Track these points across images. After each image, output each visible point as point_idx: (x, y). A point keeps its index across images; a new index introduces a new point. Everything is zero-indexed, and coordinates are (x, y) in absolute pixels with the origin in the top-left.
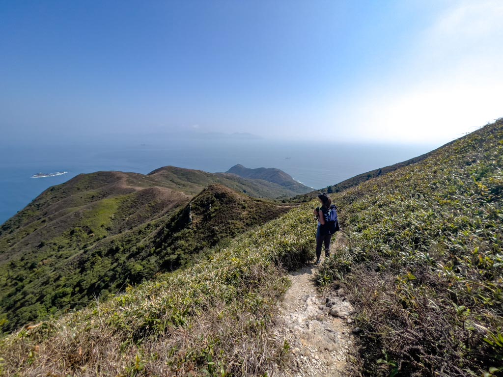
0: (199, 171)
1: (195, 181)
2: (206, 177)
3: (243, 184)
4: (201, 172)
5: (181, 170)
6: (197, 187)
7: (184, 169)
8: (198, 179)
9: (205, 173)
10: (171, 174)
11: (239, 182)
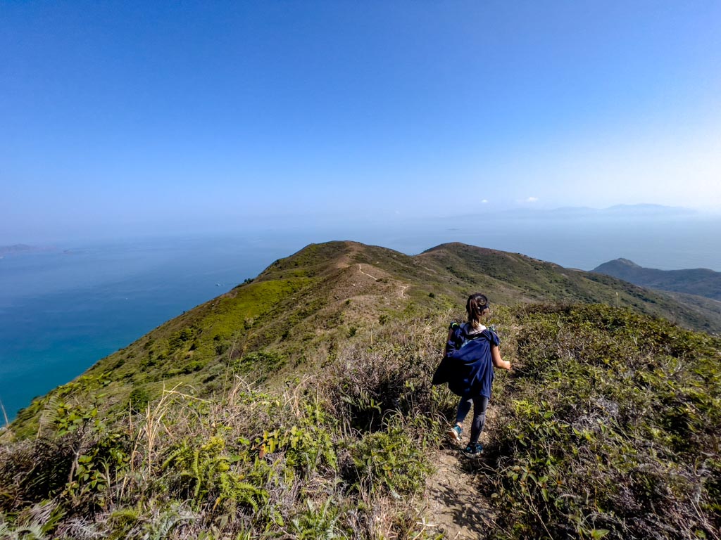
0: (518, 255)
1: (503, 275)
2: (532, 268)
3: (646, 300)
4: (524, 258)
5: (477, 250)
6: (502, 288)
7: (483, 249)
8: (510, 271)
9: (532, 261)
10: (453, 257)
11: (630, 292)
